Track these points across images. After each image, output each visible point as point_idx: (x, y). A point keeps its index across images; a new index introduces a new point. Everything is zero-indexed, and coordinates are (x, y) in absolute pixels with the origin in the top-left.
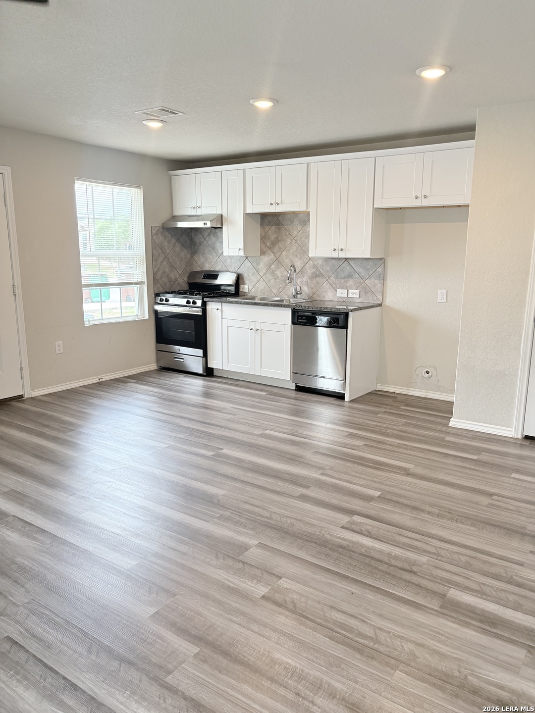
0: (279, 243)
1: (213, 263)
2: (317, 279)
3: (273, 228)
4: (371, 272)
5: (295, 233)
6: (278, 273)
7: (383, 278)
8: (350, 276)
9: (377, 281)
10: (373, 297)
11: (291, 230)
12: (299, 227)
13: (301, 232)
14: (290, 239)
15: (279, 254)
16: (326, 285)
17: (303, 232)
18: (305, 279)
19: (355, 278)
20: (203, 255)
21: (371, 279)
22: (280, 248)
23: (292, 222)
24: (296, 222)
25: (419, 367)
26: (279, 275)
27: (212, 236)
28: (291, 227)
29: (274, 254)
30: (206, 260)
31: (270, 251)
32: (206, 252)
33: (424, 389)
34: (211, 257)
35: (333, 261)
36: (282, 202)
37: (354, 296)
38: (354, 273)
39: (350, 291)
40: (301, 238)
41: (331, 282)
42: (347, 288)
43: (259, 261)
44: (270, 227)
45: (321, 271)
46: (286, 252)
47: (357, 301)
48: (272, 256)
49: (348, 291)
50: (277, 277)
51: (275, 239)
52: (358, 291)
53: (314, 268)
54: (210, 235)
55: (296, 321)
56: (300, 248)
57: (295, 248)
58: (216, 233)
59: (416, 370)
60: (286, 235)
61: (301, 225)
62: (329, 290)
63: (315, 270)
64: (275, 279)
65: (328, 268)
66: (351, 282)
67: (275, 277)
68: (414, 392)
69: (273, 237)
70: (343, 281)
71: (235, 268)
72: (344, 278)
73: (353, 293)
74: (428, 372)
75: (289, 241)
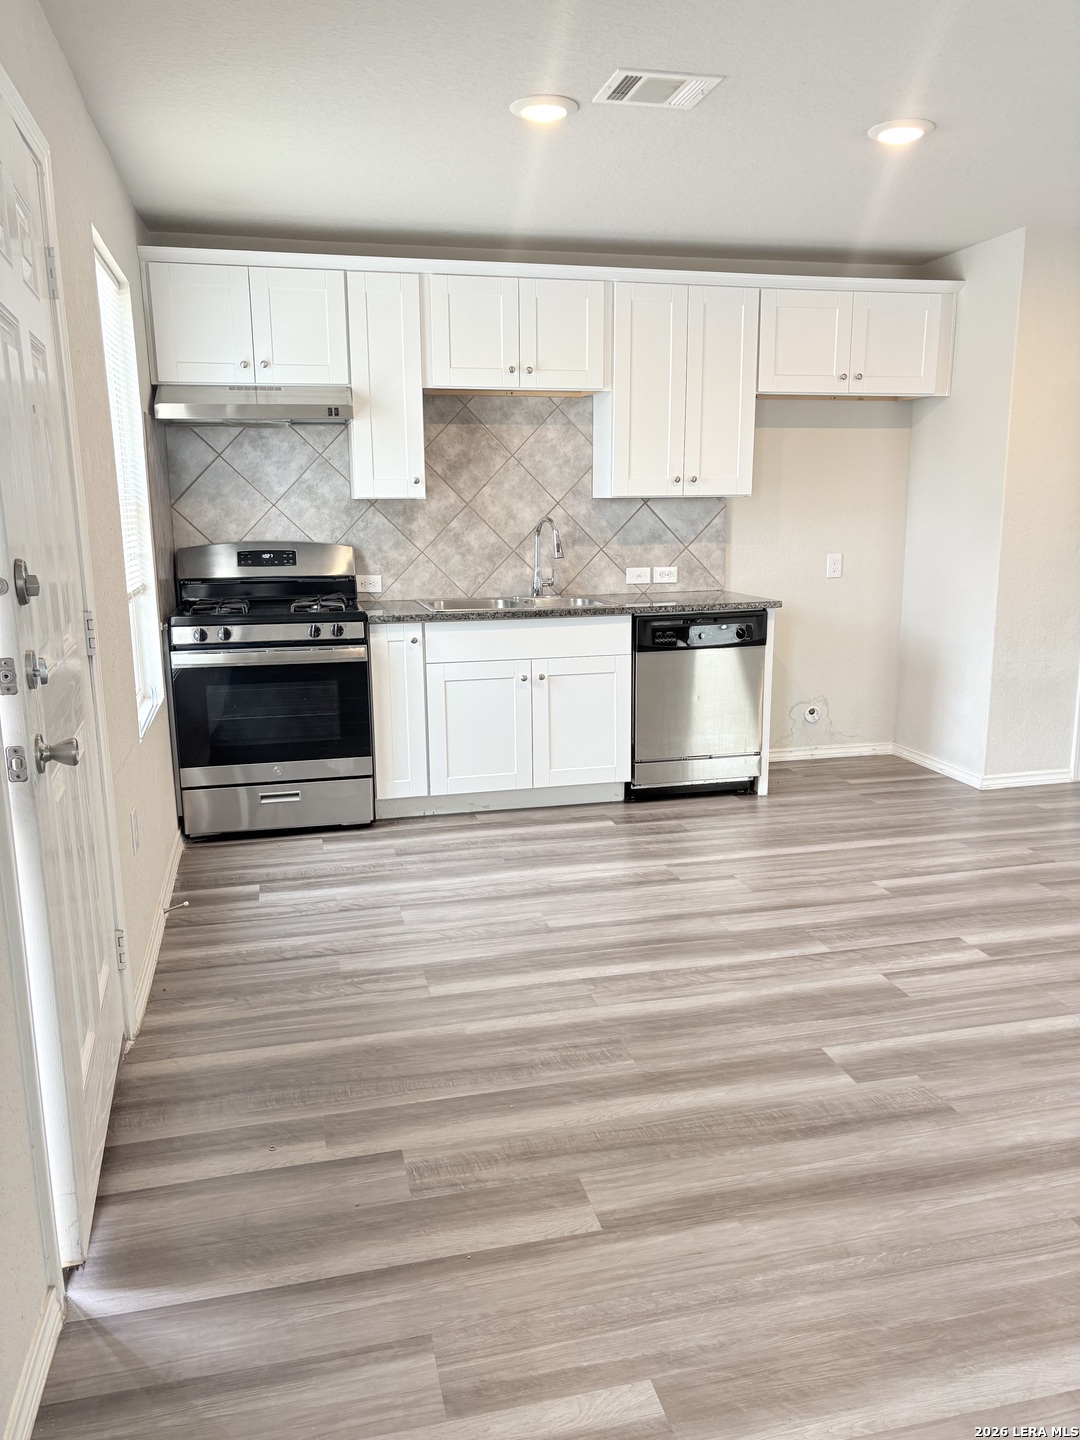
0: (471, 467)
1: (253, 522)
2: (577, 548)
3: (453, 428)
4: (701, 527)
5: (517, 442)
6: (471, 539)
7: (723, 538)
8: (655, 538)
9: (713, 546)
10: (705, 578)
11: (505, 435)
12: (527, 430)
13: (532, 439)
14: (503, 456)
15: (473, 493)
16: (600, 562)
17: (537, 442)
18: (544, 551)
19: (666, 542)
20: (212, 499)
21: (700, 541)
22: (475, 479)
23: (506, 416)
24: (518, 418)
25: (797, 704)
26: (475, 544)
27: (247, 447)
28: (505, 427)
29: (458, 493)
30: (228, 514)
31: (445, 486)
32: (226, 490)
33: (808, 745)
34: (245, 503)
35: (615, 506)
36: (537, 369)
37: (666, 580)
38: (664, 531)
39: (657, 570)
40: (531, 456)
41: (610, 553)
42: (650, 565)
43: (411, 510)
44: (442, 426)
45: (587, 530)
46: (492, 489)
47: (672, 589)
48: (452, 498)
49: (652, 571)
50: (470, 550)
51: (458, 455)
52: (674, 569)
53: (567, 524)
54: (241, 445)
55: (648, 642)
56: (529, 478)
57: (517, 479)
58: (262, 437)
59: (790, 712)
60: (491, 447)
61: (532, 424)
62: (607, 572)
63: (570, 529)
64: (463, 555)
65: (604, 523)
66: (657, 550)
67: (464, 549)
68: (790, 754)
69: (453, 452)
70: (639, 549)
71: (333, 531)
72: (642, 543)
73: (662, 574)
74: (812, 712)
75: (499, 462)
